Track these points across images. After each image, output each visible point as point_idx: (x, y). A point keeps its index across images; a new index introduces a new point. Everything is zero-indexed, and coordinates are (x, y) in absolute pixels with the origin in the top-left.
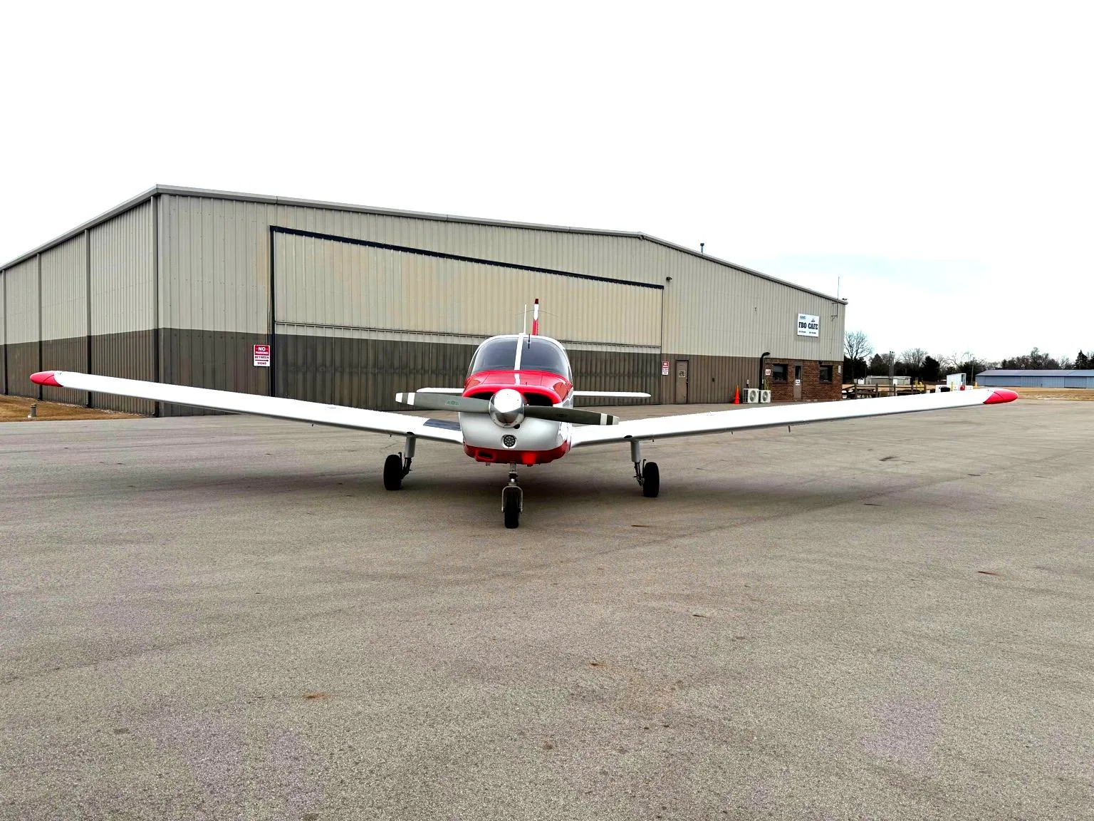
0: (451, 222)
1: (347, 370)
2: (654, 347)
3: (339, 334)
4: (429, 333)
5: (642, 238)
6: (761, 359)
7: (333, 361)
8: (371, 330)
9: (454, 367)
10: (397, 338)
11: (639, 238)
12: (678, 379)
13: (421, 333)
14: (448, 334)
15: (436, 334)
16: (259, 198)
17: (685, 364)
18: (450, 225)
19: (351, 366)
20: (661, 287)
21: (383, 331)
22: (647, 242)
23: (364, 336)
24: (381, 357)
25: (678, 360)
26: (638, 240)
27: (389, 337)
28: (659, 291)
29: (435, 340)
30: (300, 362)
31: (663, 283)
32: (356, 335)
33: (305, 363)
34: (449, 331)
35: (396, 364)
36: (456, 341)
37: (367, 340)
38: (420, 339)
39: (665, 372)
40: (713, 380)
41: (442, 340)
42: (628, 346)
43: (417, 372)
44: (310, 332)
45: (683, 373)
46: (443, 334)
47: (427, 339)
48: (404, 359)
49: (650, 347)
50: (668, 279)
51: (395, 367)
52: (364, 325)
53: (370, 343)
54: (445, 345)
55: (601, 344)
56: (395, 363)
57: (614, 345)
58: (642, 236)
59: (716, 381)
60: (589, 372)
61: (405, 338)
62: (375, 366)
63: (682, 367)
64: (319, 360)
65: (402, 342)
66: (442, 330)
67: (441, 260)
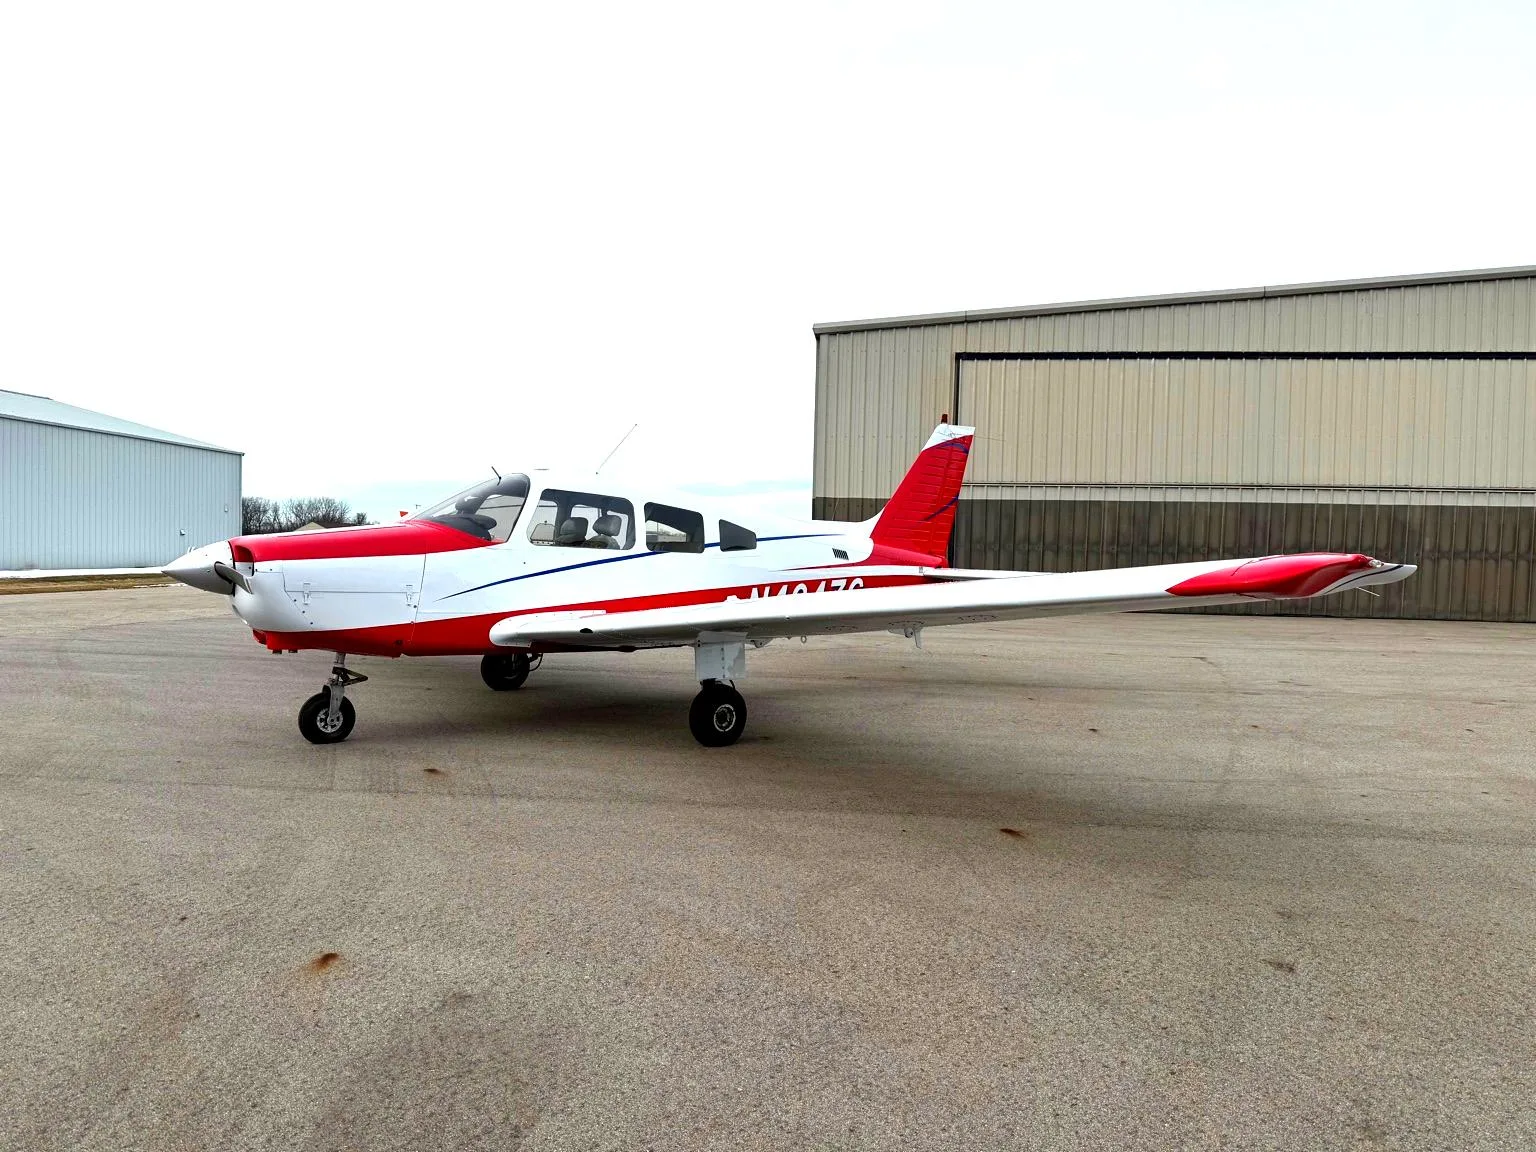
0: (1276, 297)
1: (1065, 547)
7: (1042, 536)
8: (1108, 486)
14: (1261, 487)
16: (945, 318)
18: (1272, 302)
19: (1072, 542)
23: (1097, 496)
24: (1124, 527)
29: (1233, 497)
30: (991, 537)
32: (1082, 496)
33: (998, 537)
35: (1155, 537)
41: (1249, 497)
44: (1008, 495)
47: (1217, 497)
51: (1152, 543)
56: (1152, 536)
62: (1114, 541)
64: (1021, 532)
66: (1248, 481)
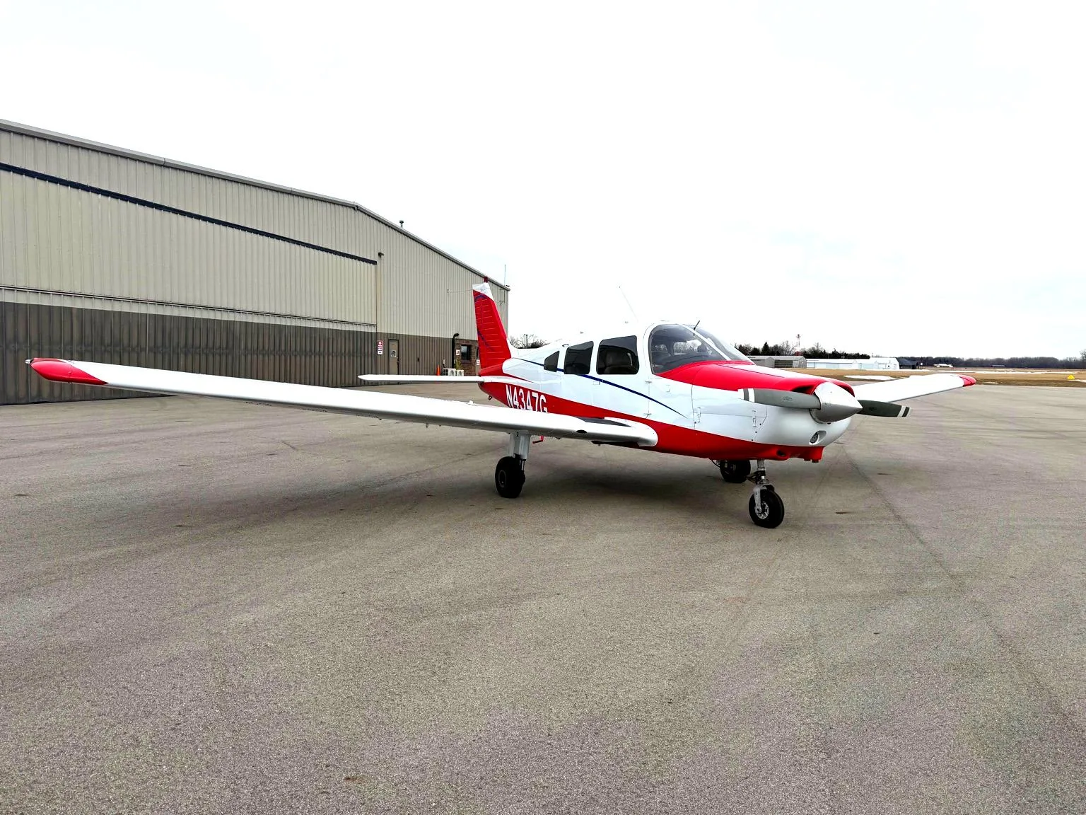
0: (168, 167)
1: (46, 347)
2: (371, 325)
3: (34, 300)
4: (145, 302)
5: (356, 208)
6: (453, 340)
7: (27, 336)
8: (75, 295)
9: (175, 344)
10: (108, 307)
11: (354, 208)
12: (390, 359)
13: (136, 301)
14: (168, 304)
15: (153, 303)
17: (396, 344)
18: (167, 170)
19: (51, 343)
20: (374, 263)
21: (91, 297)
22: (360, 213)
23: (67, 303)
24: (88, 331)
25: (391, 338)
26: (352, 210)
27: (98, 305)
28: (373, 266)
29: (152, 310)
31: (375, 258)
32: (57, 302)
34: (168, 300)
35: (107, 340)
36: (176, 312)
37: (71, 308)
38: (135, 309)
39: (380, 352)
40: (418, 360)
41: (160, 311)
42: (348, 323)
43: (133, 350)
45: (394, 352)
46: (162, 303)
47: (143, 309)
48: (117, 332)
49: (367, 325)
50: (380, 254)
51: (106, 345)
52: (67, 289)
53: (74, 312)
54: (163, 317)
55: (323, 320)
56: (106, 338)
57: (336, 321)
58: (357, 206)
59: (420, 360)
60: (313, 351)
61: (118, 307)
62: (81, 341)
63: (394, 347)
64: (9, 334)
65: (114, 312)
66: (159, 299)
67: (157, 212)
